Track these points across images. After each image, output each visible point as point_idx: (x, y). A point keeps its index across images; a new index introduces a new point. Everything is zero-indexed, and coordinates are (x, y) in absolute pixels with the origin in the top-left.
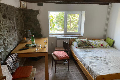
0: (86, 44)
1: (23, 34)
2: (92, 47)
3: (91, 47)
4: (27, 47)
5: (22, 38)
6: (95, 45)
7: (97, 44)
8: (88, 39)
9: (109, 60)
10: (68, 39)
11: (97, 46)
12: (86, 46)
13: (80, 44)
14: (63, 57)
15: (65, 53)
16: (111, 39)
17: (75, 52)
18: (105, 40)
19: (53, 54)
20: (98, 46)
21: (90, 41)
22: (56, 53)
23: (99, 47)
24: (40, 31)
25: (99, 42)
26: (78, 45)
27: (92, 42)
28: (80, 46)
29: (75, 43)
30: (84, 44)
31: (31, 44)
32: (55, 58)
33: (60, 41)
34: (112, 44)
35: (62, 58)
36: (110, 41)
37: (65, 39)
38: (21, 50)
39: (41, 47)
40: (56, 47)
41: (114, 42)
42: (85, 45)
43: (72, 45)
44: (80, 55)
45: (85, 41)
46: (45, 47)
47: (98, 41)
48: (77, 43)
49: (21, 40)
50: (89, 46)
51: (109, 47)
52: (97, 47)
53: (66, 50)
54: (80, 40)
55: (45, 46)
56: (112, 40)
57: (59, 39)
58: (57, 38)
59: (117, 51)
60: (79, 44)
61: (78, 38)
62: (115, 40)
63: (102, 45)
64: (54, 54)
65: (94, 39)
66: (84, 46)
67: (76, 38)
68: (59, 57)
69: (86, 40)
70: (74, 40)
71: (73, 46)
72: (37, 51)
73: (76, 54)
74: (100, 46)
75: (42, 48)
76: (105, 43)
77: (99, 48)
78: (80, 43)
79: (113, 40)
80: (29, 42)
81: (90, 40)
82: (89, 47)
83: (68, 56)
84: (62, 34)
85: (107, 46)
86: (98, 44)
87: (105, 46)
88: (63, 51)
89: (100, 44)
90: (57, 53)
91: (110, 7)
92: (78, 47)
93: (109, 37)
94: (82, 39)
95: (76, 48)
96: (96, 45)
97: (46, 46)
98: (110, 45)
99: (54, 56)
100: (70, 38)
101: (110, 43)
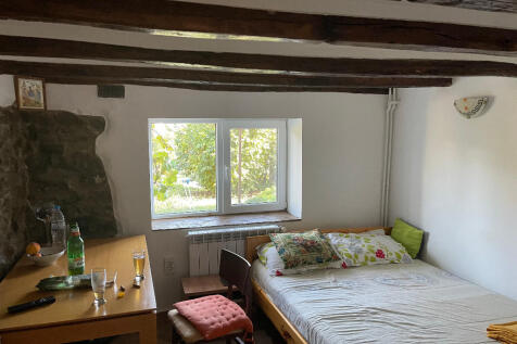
0: (315, 255)
1: (22, 225)
2: (344, 266)
3: (338, 264)
4: (46, 294)
5: (15, 248)
6: (352, 254)
7: (359, 251)
8: (323, 231)
9: (423, 322)
10: (236, 235)
11: (361, 258)
12: (320, 261)
13: (293, 254)
14: (225, 327)
15: (231, 303)
16: (411, 228)
17: (275, 295)
18: (388, 232)
19: (173, 312)
20: (366, 258)
21: (333, 238)
22: (190, 308)
23: (369, 263)
25: (367, 241)
26: (285, 260)
27: (342, 243)
28: (292, 266)
29: (270, 253)
30: (308, 257)
31: (64, 278)
32: (187, 332)
33: (204, 246)
34: (417, 248)
35: (218, 329)
36: (409, 237)
37: (228, 235)
38: (14, 311)
39: (116, 288)
40: (187, 275)
41: (424, 238)
42: (311, 260)
43: (257, 262)
44: (298, 308)
45: (312, 242)
46: (138, 287)
47: (363, 237)
48: (280, 252)
49: (13, 257)
50: (329, 260)
51: (407, 262)
52: (364, 265)
53: (234, 287)
54: (289, 237)
55: (138, 279)
56: (417, 231)
57: (199, 238)
58: (190, 233)
59: (444, 273)
60: (289, 256)
61: (280, 231)
62: (426, 230)
63: (380, 254)
64: (181, 316)
65: (344, 230)
66: (310, 264)
67: (272, 231)
68: (206, 325)
69: (312, 235)
70: (265, 238)
71: (265, 265)
72: (101, 311)
73: (282, 302)
74: (373, 260)
75: (122, 290)
76: (391, 247)
77: (371, 267)
78: (290, 251)
79: (419, 229)
80: (55, 263)
81: (330, 235)
82: (332, 264)
83: (244, 316)
84: (210, 215)
85: (399, 257)
86: (365, 249)
87: (394, 256)
88: (222, 297)
89: (372, 251)
90: (197, 306)
91: (395, 102)
92: (286, 268)
93: (401, 220)
94: (297, 235)
95: (279, 274)
96: (356, 257)
97: (142, 278)
98: (409, 249)
99: (179, 324)
100: (247, 232)
101: (408, 242)
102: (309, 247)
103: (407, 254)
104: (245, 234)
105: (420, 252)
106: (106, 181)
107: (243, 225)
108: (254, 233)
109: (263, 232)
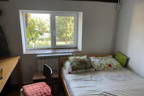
0: (84, 66)
2: (96, 70)
3: (93, 70)
6: (99, 65)
7: (102, 64)
8: (89, 56)
10: (56, 57)
11: (102, 67)
12: (86, 68)
16: (123, 56)
18: (114, 57)
20: (104, 67)
21: (92, 59)
23: (105, 69)
24: (7, 45)
25: (105, 60)
26: (72, 68)
27: (95, 61)
28: (75, 70)
29: (68, 64)
33: (43, 61)
36: (122, 59)
41: (128, 60)
43: (63, 67)
45: (84, 61)
47: (104, 58)
48: (71, 64)
50: (90, 68)
52: (103, 70)
54: (75, 58)
56: (125, 57)
57: (41, 58)
58: (38, 56)
59: (135, 74)
60: (74, 66)
61: (73, 56)
62: (129, 57)
63: (110, 66)
65: (97, 56)
66: (82, 69)
67: (70, 56)
69: (85, 57)
70: (66, 58)
71: (65, 68)
73: (68, 85)
74: (107, 68)
76: (115, 63)
77: (106, 71)
78: (74, 64)
79: (126, 56)
81: (91, 58)
82: (91, 70)
85: (117, 66)
86: (104, 64)
87: (115, 66)
89: (107, 64)
90: (31, 88)
91: (120, 6)
92: (73, 70)
93: (119, 52)
94: (78, 57)
95: (69, 73)
96: (101, 66)
98: (121, 64)
100: (60, 56)
101: (121, 61)
102: (82, 62)
103: (120, 66)
104: (59, 57)
105: (125, 65)
106: (4, 35)
107: (59, 53)
108: (63, 56)
109: (66, 56)
